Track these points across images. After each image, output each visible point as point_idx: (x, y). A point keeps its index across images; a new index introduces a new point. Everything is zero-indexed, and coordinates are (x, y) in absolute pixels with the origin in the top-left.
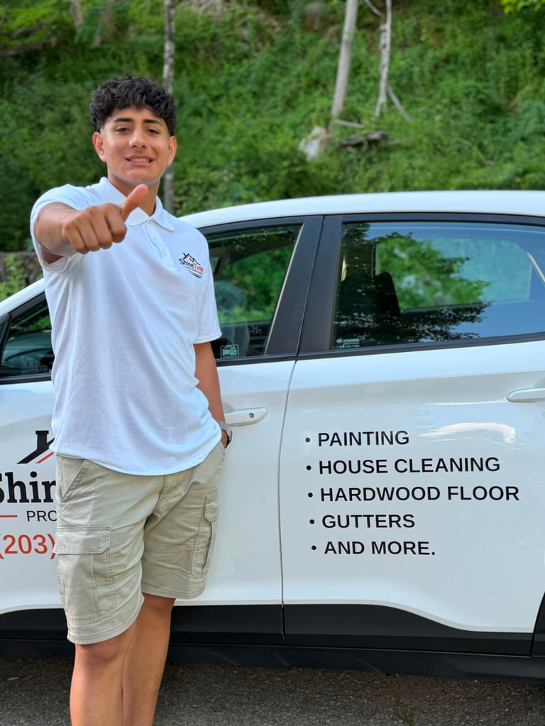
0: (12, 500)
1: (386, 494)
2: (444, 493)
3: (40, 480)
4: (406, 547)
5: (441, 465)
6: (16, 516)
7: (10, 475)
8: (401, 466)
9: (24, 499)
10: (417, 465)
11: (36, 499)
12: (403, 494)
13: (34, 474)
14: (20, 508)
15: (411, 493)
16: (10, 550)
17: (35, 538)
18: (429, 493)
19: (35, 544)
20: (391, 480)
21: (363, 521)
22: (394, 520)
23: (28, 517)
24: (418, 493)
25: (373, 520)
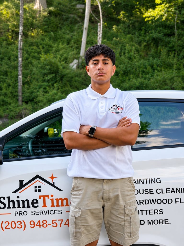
0: (9, 207)
1: (153, 202)
2: (174, 201)
3: (20, 199)
4: (160, 222)
5: (173, 190)
6: (10, 214)
7: (8, 198)
8: (159, 191)
9: (14, 207)
10: (164, 191)
11: (19, 207)
12: (159, 201)
13: (18, 197)
14: (12, 211)
15: (162, 201)
16: (7, 227)
17: (17, 222)
18: (169, 201)
19: (17, 225)
20: (155, 196)
21: (144, 212)
22: (156, 212)
23: (15, 214)
24: (165, 201)
25: (148, 212)
